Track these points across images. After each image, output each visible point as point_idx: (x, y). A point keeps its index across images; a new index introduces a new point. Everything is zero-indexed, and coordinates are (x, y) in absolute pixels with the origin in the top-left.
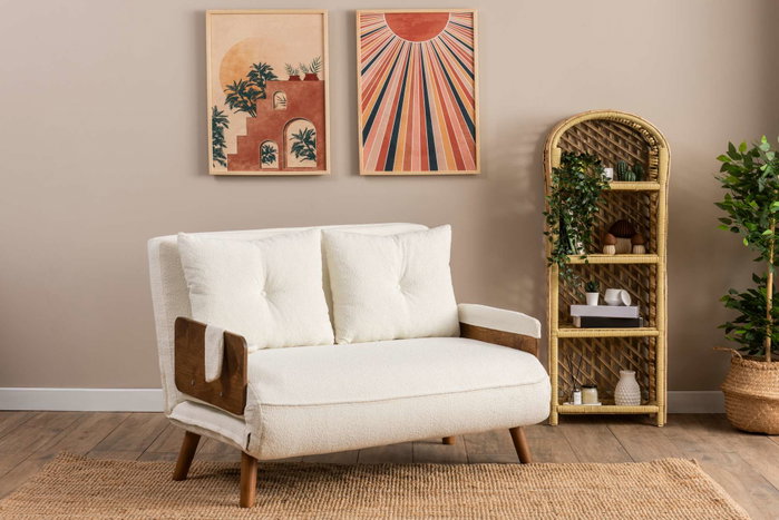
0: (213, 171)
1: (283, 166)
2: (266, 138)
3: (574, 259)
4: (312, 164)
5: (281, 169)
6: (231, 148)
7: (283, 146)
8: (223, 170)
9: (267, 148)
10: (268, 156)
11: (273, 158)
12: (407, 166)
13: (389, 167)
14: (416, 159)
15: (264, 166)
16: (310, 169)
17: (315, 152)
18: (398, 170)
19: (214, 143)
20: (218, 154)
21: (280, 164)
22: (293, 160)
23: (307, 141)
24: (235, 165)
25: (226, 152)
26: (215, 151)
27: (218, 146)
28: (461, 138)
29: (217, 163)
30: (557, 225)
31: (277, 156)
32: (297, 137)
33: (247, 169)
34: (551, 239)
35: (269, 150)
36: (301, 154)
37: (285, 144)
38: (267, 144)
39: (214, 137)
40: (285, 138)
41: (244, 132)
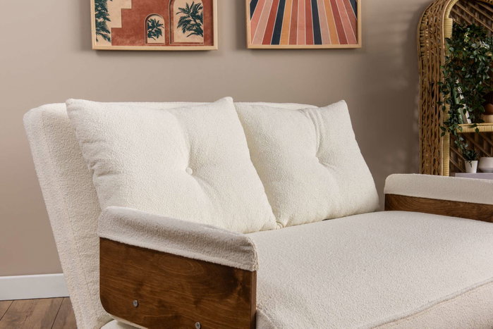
0: (96, 45)
1: (169, 41)
2: (151, 11)
3: (465, 128)
4: (199, 39)
5: (167, 44)
6: (115, 22)
7: (169, 20)
8: (107, 45)
9: (153, 22)
10: (154, 30)
11: (159, 32)
12: (293, 41)
13: (276, 41)
14: (302, 33)
15: (150, 40)
16: (196, 44)
17: (202, 27)
18: (284, 44)
19: (97, 16)
20: (101, 28)
21: (166, 39)
22: (180, 35)
23: (194, 16)
24: (119, 40)
25: (109, 25)
26: (98, 24)
27: (101, 20)
28: (344, 13)
29: (100, 37)
30: (449, 96)
31: (163, 31)
32: (183, 10)
33: (133, 43)
34: (444, 109)
35: (155, 24)
36: (189, 29)
37: (171, 18)
38: (153, 18)
39: (96, 9)
40: (171, 11)
41: (128, 5)
